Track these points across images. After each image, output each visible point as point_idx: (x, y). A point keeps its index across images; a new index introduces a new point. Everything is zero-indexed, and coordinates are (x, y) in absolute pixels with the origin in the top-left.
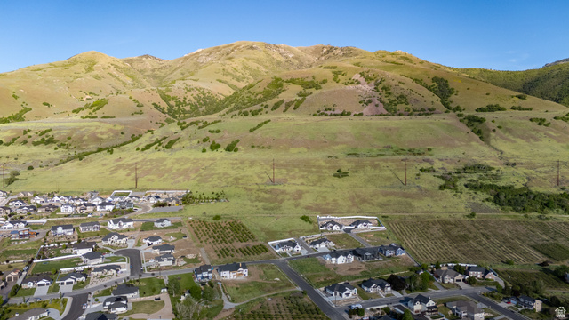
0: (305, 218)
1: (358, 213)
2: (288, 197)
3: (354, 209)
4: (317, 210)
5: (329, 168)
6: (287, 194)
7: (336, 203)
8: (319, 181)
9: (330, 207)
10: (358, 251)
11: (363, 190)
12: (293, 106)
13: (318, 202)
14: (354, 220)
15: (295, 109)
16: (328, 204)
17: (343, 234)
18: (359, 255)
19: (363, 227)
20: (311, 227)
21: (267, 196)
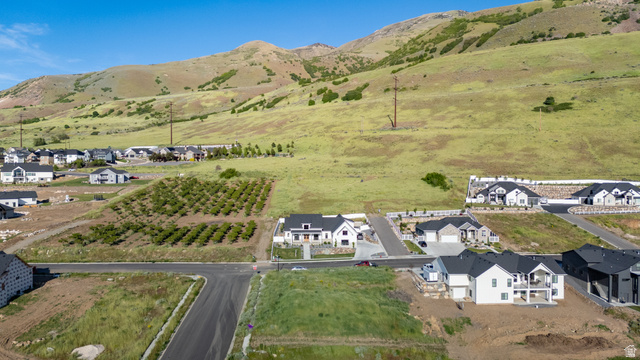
0: (434, 180)
1: (596, 174)
2: (413, 145)
3: (586, 166)
4: (474, 166)
5: (524, 100)
6: (412, 141)
7: (530, 154)
8: (498, 120)
9: (512, 161)
10: (592, 260)
11: (614, 130)
12: (475, 44)
13: (483, 153)
14: (580, 188)
15: (478, 46)
16: (509, 155)
17: (538, 215)
18: (597, 276)
19: (611, 201)
20: (445, 195)
21: (369, 145)
